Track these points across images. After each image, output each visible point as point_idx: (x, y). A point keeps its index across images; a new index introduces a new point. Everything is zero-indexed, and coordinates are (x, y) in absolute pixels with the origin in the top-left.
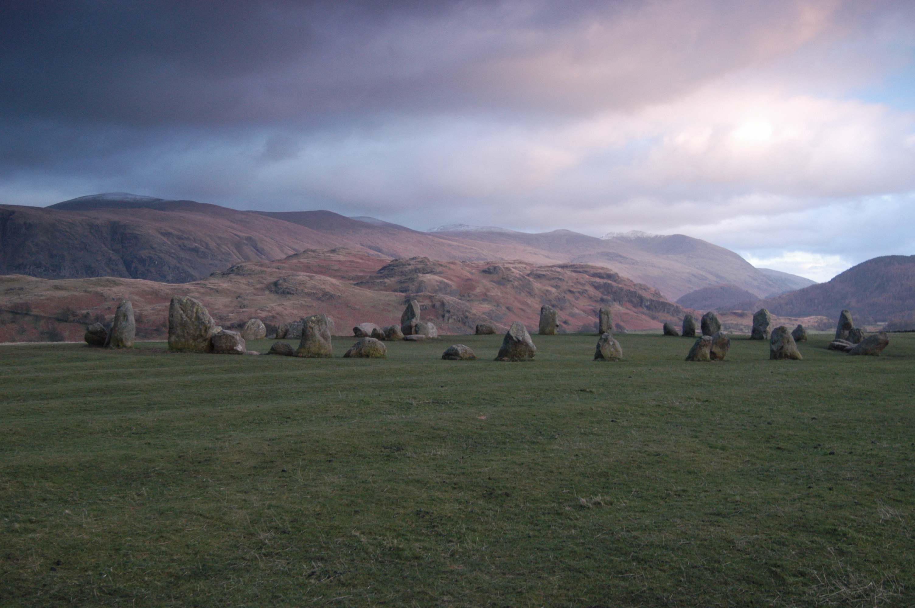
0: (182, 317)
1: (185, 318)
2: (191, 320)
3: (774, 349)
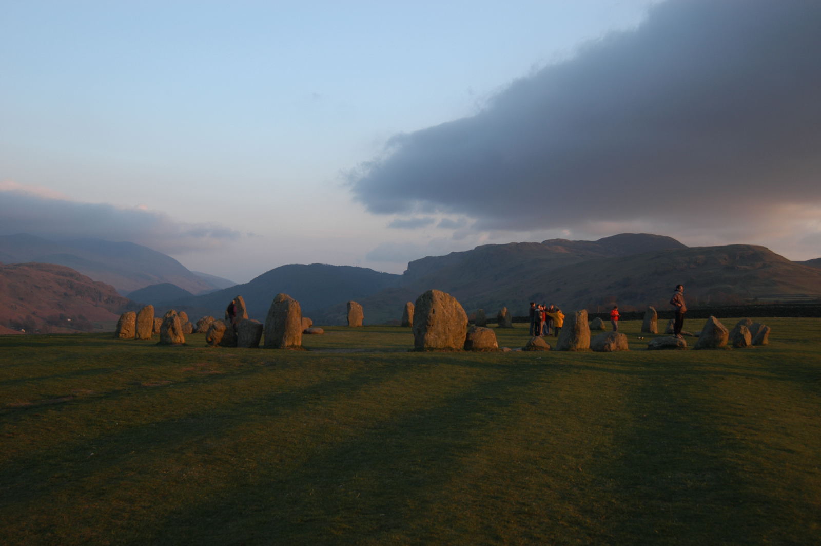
0: (443, 313)
1: (447, 314)
2: (451, 316)
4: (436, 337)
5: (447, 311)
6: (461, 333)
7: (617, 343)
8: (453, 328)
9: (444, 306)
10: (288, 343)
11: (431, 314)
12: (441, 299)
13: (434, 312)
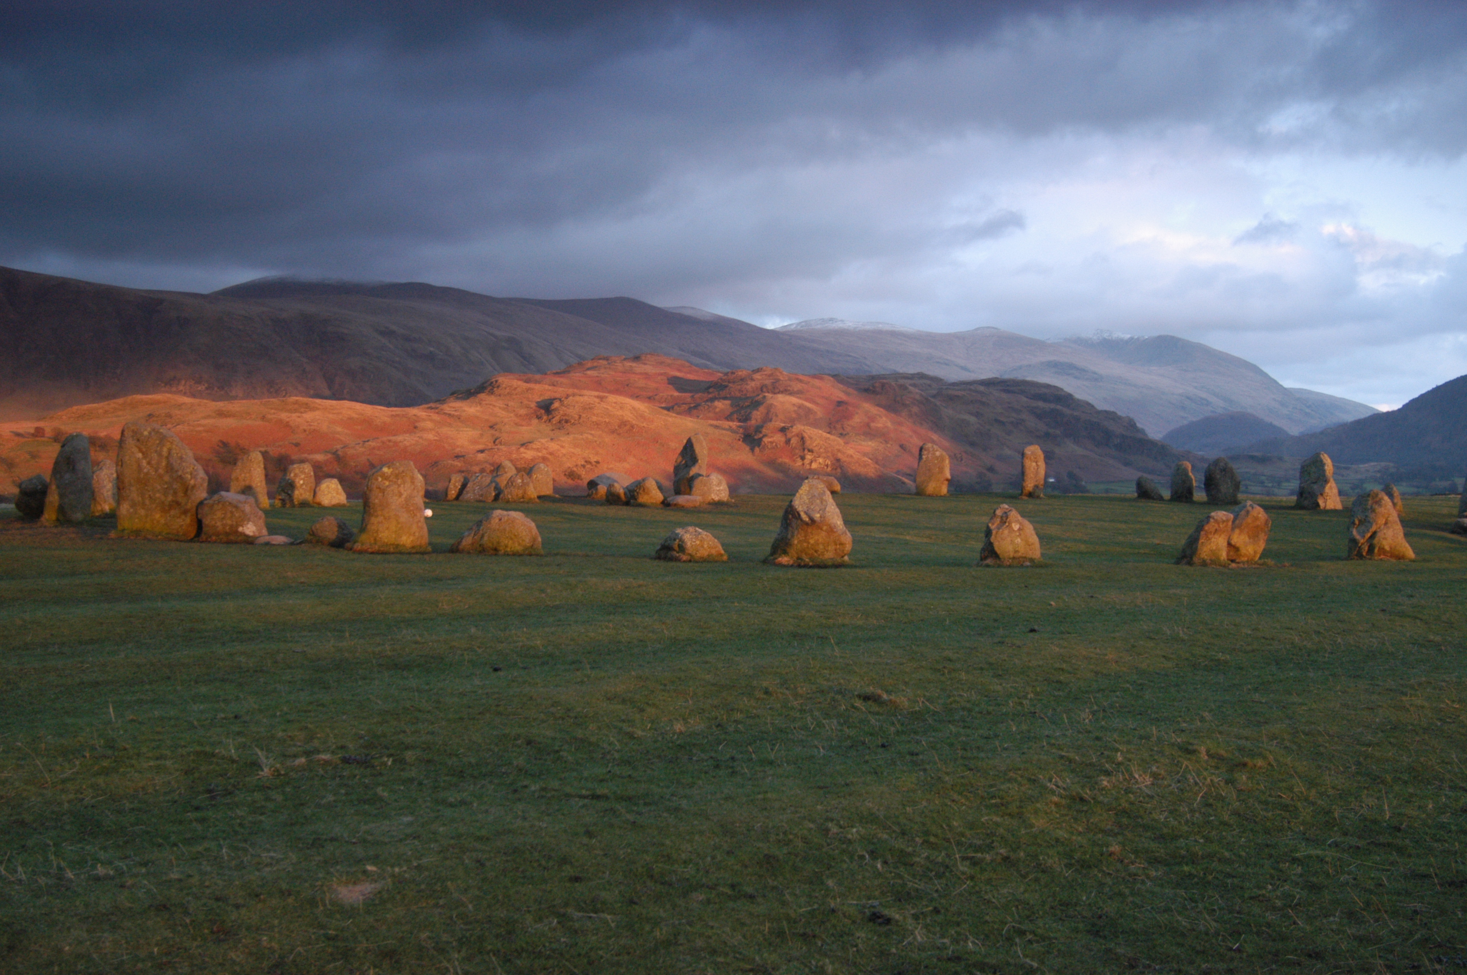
3: (1358, 537)
6: (178, 504)
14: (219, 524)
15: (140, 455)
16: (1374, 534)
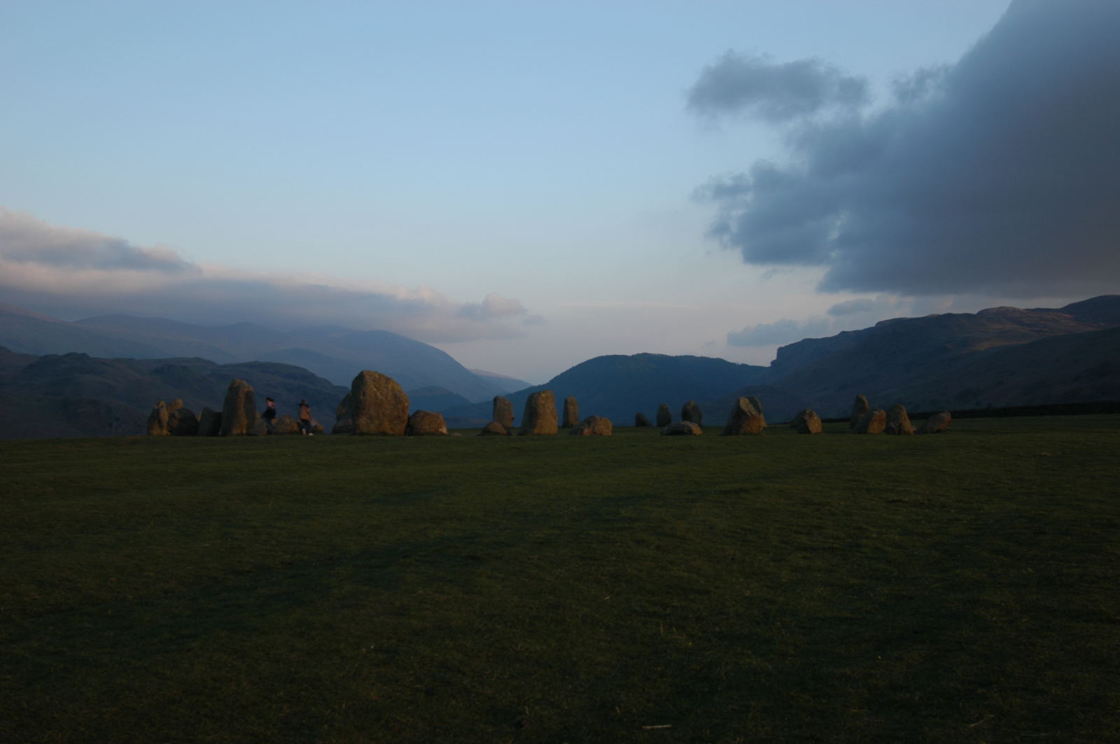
0: (376, 395)
1: (380, 397)
2: (386, 398)
3: (894, 426)
4: (369, 421)
5: (381, 394)
6: (399, 417)
7: (594, 428)
8: (388, 412)
9: (377, 388)
10: (235, 431)
11: (362, 397)
12: (374, 380)
13: (364, 395)
14: (427, 427)
15: (375, 389)
16: (901, 424)
